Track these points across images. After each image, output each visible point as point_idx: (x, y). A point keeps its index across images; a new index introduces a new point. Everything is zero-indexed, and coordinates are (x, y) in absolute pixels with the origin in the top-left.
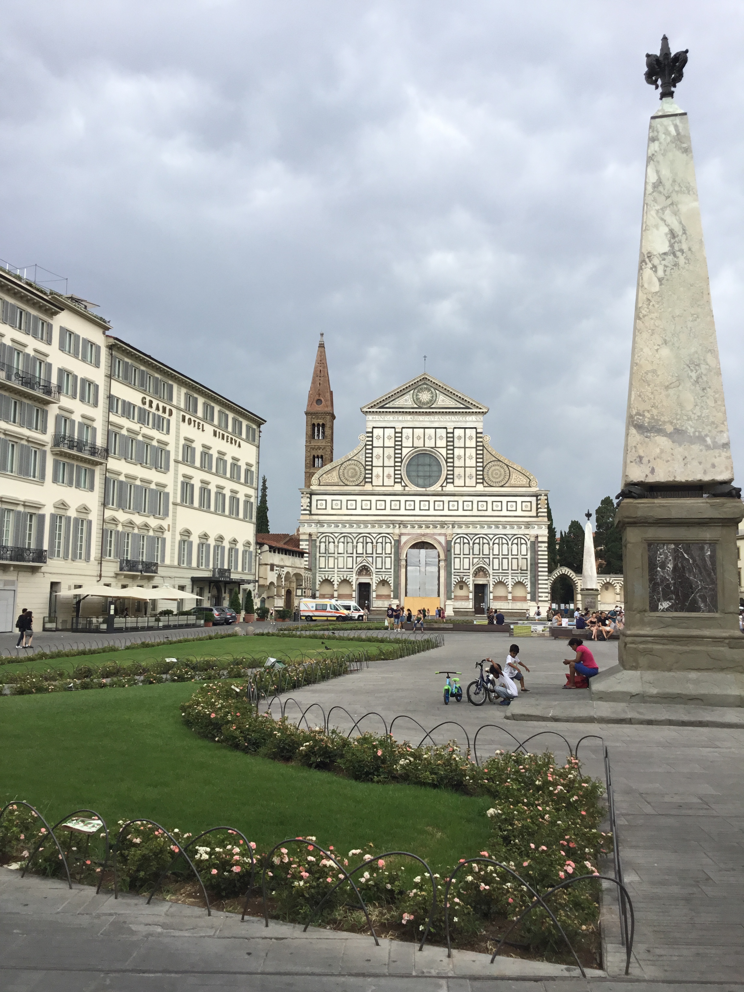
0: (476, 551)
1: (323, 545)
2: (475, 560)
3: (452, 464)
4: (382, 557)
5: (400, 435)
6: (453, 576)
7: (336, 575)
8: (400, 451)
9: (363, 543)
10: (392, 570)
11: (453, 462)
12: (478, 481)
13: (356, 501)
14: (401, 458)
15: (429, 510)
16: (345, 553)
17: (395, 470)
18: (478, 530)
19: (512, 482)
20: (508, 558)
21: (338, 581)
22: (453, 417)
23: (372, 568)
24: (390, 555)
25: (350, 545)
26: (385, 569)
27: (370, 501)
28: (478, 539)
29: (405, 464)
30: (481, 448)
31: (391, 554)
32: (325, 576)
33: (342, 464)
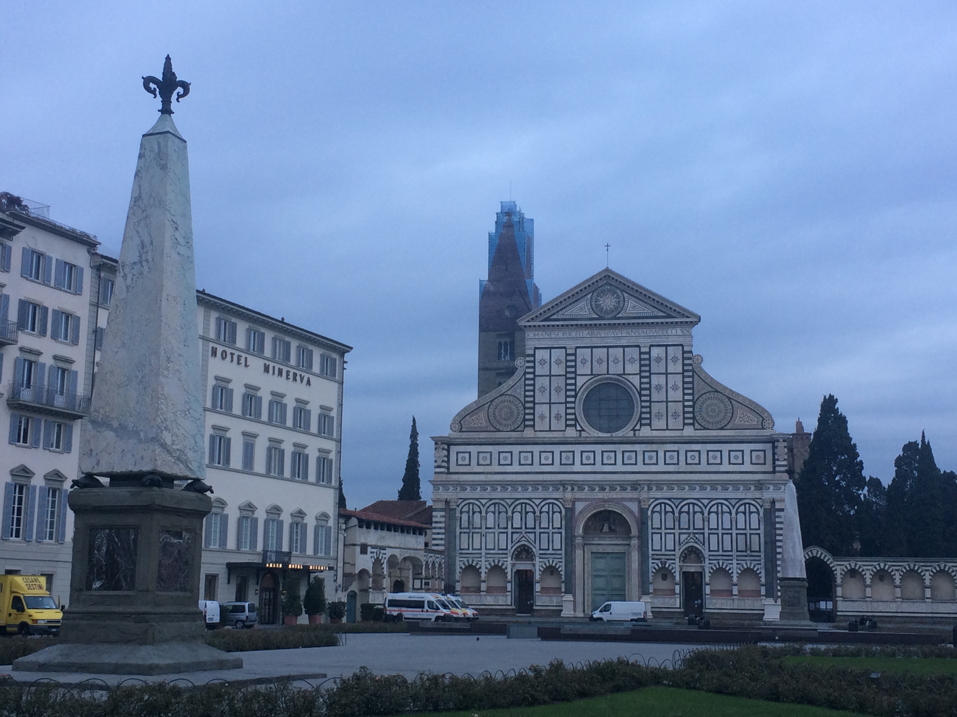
0: (684, 525)
1: (465, 517)
2: (683, 537)
3: (648, 398)
4: (548, 533)
5: (573, 358)
6: (651, 561)
7: (483, 559)
8: (573, 381)
9: (521, 513)
10: (563, 552)
11: (650, 395)
12: (687, 421)
13: (511, 452)
14: (575, 390)
15: (615, 464)
16: (497, 527)
17: (567, 408)
18: (686, 493)
19: (737, 421)
20: (731, 534)
21: (486, 568)
22: (648, 331)
23: (534, 550)
24: (560, 531)
25: (503, 515)
26: (553, 550)
27: (532, 452)
28: (687, 506)
29: (581, 399)
30: (691, 374)
31: (561, 528)
32: (468, 561)
33: (492, 401)
